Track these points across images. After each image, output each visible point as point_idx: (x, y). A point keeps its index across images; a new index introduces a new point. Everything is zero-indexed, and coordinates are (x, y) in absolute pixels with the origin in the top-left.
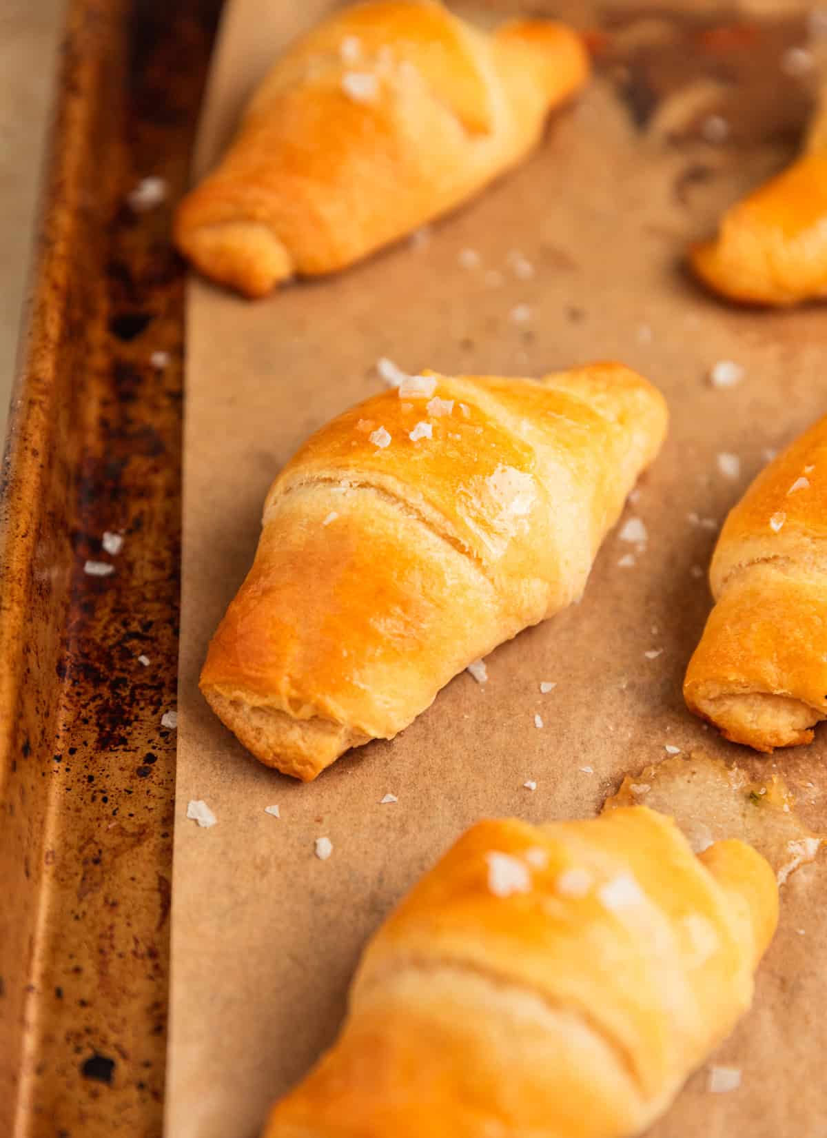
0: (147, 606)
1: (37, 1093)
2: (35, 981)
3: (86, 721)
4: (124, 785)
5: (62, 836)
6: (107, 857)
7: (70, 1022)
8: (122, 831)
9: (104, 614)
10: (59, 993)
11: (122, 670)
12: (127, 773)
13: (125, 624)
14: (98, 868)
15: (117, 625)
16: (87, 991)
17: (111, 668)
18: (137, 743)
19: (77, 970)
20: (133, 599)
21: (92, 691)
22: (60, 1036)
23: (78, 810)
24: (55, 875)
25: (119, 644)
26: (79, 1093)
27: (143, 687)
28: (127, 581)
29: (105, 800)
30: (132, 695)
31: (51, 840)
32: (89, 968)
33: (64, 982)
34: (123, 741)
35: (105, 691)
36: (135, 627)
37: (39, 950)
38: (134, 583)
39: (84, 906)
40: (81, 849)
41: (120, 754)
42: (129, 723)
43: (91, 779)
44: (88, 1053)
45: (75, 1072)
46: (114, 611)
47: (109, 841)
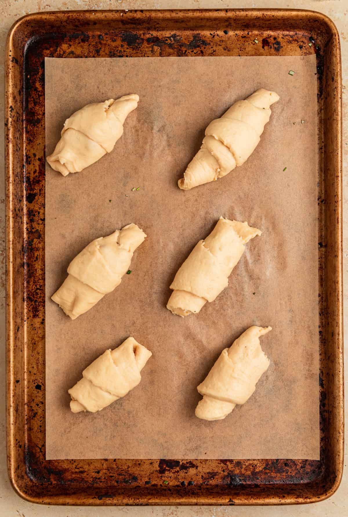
0: (40, 281)
1: (28, 392)
2: (26, 370)
3: (30, 311)
4: (38, 326)
5: (28, 338)
6: (36, 343)
7: (33, 378)
8: (39, 337)
9: (31, 283)
10: (30, 372)
11: (37, 298)
12: (39, 323)
13: (36, 286)
14: (35, 345)
15: (34, 286)
16: (35, 372)
17: (34, 297)
18: (41, 316)
19: (33, 367)
20: (37, 279)
21: (31, 304)
22: (31, 381)
23: (30, 332)
24: (27, 347)
25: (35, 291)
26: (35, 392)
27: (41, 302)
28: (36, 274)
29: (35, 330)
30: (39, 304)
31: (26, 340)
32: (35, 367)
33: (31, 369)
34: (38, 316)
35: (33, 303)
36: (38, 287)
37: (26, 364)
38: (37, 275)
39: (33, 354)
40: (32, 341)
41: (37, 319)
42: (39, 311)
43: (32, 325)
44: (36, 384)
45: (34, 387)
46: (33, 282)
47: (37, 339)
